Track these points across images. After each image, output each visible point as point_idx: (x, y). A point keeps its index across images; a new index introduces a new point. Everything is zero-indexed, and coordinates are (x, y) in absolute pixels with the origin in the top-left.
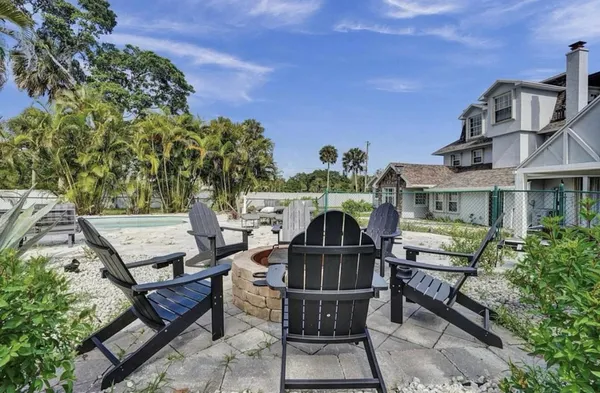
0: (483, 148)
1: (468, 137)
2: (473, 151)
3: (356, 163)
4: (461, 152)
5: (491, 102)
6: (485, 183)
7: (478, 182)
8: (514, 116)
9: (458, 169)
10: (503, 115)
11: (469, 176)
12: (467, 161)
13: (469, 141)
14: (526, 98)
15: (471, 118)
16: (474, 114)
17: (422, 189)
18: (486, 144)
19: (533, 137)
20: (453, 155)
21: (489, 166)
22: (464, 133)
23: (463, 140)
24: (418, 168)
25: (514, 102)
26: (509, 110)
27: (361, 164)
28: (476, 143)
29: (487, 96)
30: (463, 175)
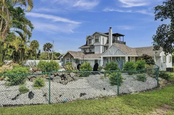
0: (92, 48)
1: (88, 44)
2: (89, 48)
3: (48, 49)
4: (86, 48)
5: (94, 36)
6: (94, 58)
7: (92, 57)
8: (99, 41)
9: (86, 53)
10: (97, 40)
11: (89, 56)
12: (88, 51)
13: (89, 45)
14: (102, 37)
15: (89, 39)
16: (90, 38)
17: (78, 59)
18: (93, 47)
19: (103, 46)
20: (84, 49)
21: (94, 53)
22: (87, 43)
23: (86, 45)
24: (76, 53)
25: (99, 38)
26: (98, 39)
27: (50, 49)
28: (90, 46)
29: (94, 35)
30: (88, 55)
